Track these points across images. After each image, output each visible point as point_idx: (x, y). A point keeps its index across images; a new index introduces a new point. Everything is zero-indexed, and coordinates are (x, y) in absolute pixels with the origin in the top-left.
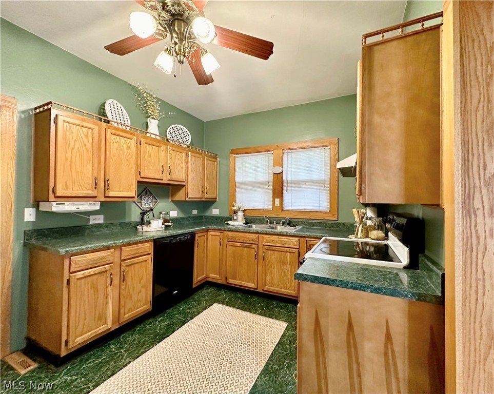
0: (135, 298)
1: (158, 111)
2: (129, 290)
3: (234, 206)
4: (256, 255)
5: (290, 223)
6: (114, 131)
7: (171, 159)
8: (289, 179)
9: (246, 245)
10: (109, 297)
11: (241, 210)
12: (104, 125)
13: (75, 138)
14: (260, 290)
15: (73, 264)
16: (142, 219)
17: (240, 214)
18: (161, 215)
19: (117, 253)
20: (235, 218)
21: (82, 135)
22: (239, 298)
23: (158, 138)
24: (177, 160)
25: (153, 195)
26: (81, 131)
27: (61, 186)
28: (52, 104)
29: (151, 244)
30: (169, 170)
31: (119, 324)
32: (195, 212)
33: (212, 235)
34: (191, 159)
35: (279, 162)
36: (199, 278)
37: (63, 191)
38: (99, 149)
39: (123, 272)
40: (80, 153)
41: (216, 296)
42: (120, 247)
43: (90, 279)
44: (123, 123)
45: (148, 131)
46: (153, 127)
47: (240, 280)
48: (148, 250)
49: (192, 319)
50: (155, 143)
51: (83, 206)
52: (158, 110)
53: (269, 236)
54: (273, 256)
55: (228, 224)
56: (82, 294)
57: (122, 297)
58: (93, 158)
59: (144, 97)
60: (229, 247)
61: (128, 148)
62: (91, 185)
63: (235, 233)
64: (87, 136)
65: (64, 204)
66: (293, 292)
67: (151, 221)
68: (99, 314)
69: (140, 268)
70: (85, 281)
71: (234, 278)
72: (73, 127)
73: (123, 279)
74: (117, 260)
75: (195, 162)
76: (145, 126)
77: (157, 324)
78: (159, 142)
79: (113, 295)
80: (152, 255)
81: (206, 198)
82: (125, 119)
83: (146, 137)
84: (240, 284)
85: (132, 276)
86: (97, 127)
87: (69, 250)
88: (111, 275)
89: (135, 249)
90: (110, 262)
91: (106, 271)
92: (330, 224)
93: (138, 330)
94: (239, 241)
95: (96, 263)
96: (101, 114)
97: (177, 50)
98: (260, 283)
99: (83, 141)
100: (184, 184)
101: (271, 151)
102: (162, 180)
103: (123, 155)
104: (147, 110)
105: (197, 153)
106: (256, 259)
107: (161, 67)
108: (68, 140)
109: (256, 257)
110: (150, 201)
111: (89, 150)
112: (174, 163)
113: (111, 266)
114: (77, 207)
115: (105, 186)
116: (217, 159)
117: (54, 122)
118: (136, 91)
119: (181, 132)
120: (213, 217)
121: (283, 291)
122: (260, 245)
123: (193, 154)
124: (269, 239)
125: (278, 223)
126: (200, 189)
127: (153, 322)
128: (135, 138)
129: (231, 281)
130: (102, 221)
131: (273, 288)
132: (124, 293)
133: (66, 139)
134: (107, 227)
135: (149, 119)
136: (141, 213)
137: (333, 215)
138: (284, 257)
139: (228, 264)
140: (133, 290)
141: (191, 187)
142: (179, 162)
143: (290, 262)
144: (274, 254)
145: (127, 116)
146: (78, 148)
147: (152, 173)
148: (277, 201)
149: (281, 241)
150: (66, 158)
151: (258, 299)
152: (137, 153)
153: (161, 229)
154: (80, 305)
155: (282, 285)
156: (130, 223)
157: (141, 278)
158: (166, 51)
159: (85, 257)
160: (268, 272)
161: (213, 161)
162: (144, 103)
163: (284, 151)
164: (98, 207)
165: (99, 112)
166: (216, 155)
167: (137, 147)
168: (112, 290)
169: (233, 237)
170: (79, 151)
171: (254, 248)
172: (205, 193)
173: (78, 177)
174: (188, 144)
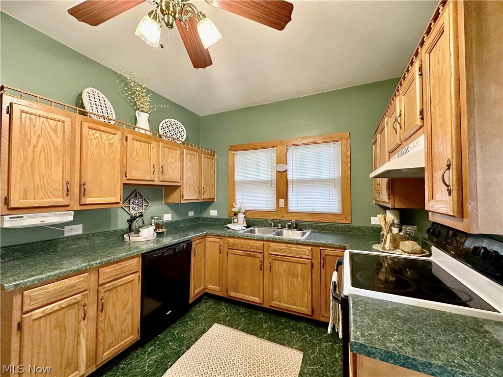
0: (117, 329)
1: (149, 104)
2: (109, 319)
3: (234, 207)
4: (261, 265)
5: (297, 227)
6: (92, 125)
7: (164, 157)
8: (295, 177)
9: (250, 253)
10: (82, 335)
11: (241, 211)
12: (79, 117)
13: (38, 132)
14: (266, 305)
15: (27, 302)
16: (130, 227)
17: (241, 216)
18: (153, 220)
19: (94, 277)
20: (236, 220)
21: (49, 129)
22: (242, 314)
23: (148, 133)
24: (170, 158)
25: (144, 197)
26: (47, 124)
27: (17, 194)
28: (5, 89)
29: (139, 259)
30: (161, 170)
31: (96, 366)
32: (191, 214)
33: (210, 241)
34: (187, 158)
35: (282, 159)
36: (196, 291)
37: (21, 201)
38: (73, 146)
39: (101, 300)
40: (46, 151)
41: (216, 313)
42: (97, 269)
43: (53, 317)
44: (106, 115)
45: (137, 126)
46: (143, 121)
47: (242, 294)
48: (135, 268)
49: (188, 348)
50: (144, 139)
51: (51, 218)
52: (148, 102)
53: (276, 244)
54: (281, 267)
55: (228, 228)
56: (41, 338)
57: (100, 331)
58: (63, 157)
59: (132, 87)
60: (230, 256)
61: (111, 145)
62: (61, 192)
63: (236, 240)
64: (55, 130)
65: (22, 217)
66: (305, 309)
67: (140, 229)
68: (68, 359)
69: (125, 291)
70: (46, 320)
71: (236, 291)
72: (36, 118)
73: (101, 308)
74: (93, 285)
75: (191, 161)
76: (133, 120)
77: (146, 357)
78: (148, 138)
79: (87, 331)
80: (140, 274)
81: (203, 199)
82: (109, 112)
83: (133, 133)
84: (244, 298)
85: (113, 303)
86: (70, 120)
87: (21, 283)
88: (84, 306)
89: (118, 269)
90: (82, 290)
91: (78, 302)
92: (342, 228)
93: (123, 369)
94: (241, 249)
95: (63, 295)
96: (80, 105)
97: (164, 8)
98: (266, 297)
99: (50, 137)
100: (179, 184)
101: (274, 147)
102: (154, 181)
103: (105, 153)
104: (135, 102)
105: (193, 150)
106: (261, 269)
107: (143, 36)
108: (28, 135)
109: (261, 267)
110: (140, 205)
111: (59, 148)
112: (167, 162)
113: (84, 295)
114: (41, 220)
115: (80, 192)
116: (214, 157)
117: (7, 113)
118: (123, 80)
119: (175, 127)
120: (210, 218)
121: (294, 308)
122: (266, 255)
123: (189, 152)
124: (276, 248)
125: (283, 227)
126: (197, 189)
127: (141, 354)
128: (120, 133)
129: (232, 294)
130: (80, 232)
131: (283, 304)
132: (103, 327)
133: (25, 135)
134: (86, 238)
135: (137, 111)
136: (128, 221)
137: (346, 218)
138: (294, 268)
139: (230, 274)
140: (116, 319)
141: (187, 188)
142: (173, 160)
143: (302, 274)
144: (282, 264)
145: (112, 107)
146: (43, 145)
147: (141, 173)
148: (282, 201)
149: (290, 250)
150: (25, 159)
151: (264, 316)
152: (122, 151)
153: (153, 238)
154: (39, 353)
155: (292, 301)
156: (116, 231)
157: (125, 303)
158: (150, 14)
159: (46, 288)
160: (275, 285)
161: (210, 159)
162: (132, 94)
163: (288, 147)
164: (71, 218)
165: (76, 103)
166: (214, 152)
167: (122, 144)
168: (86, 326)
169: (234, 244)
170: (44, 149)
171: (258, 257)
172: (203, 193)
173: (42, 182)
174: (183, 140)
